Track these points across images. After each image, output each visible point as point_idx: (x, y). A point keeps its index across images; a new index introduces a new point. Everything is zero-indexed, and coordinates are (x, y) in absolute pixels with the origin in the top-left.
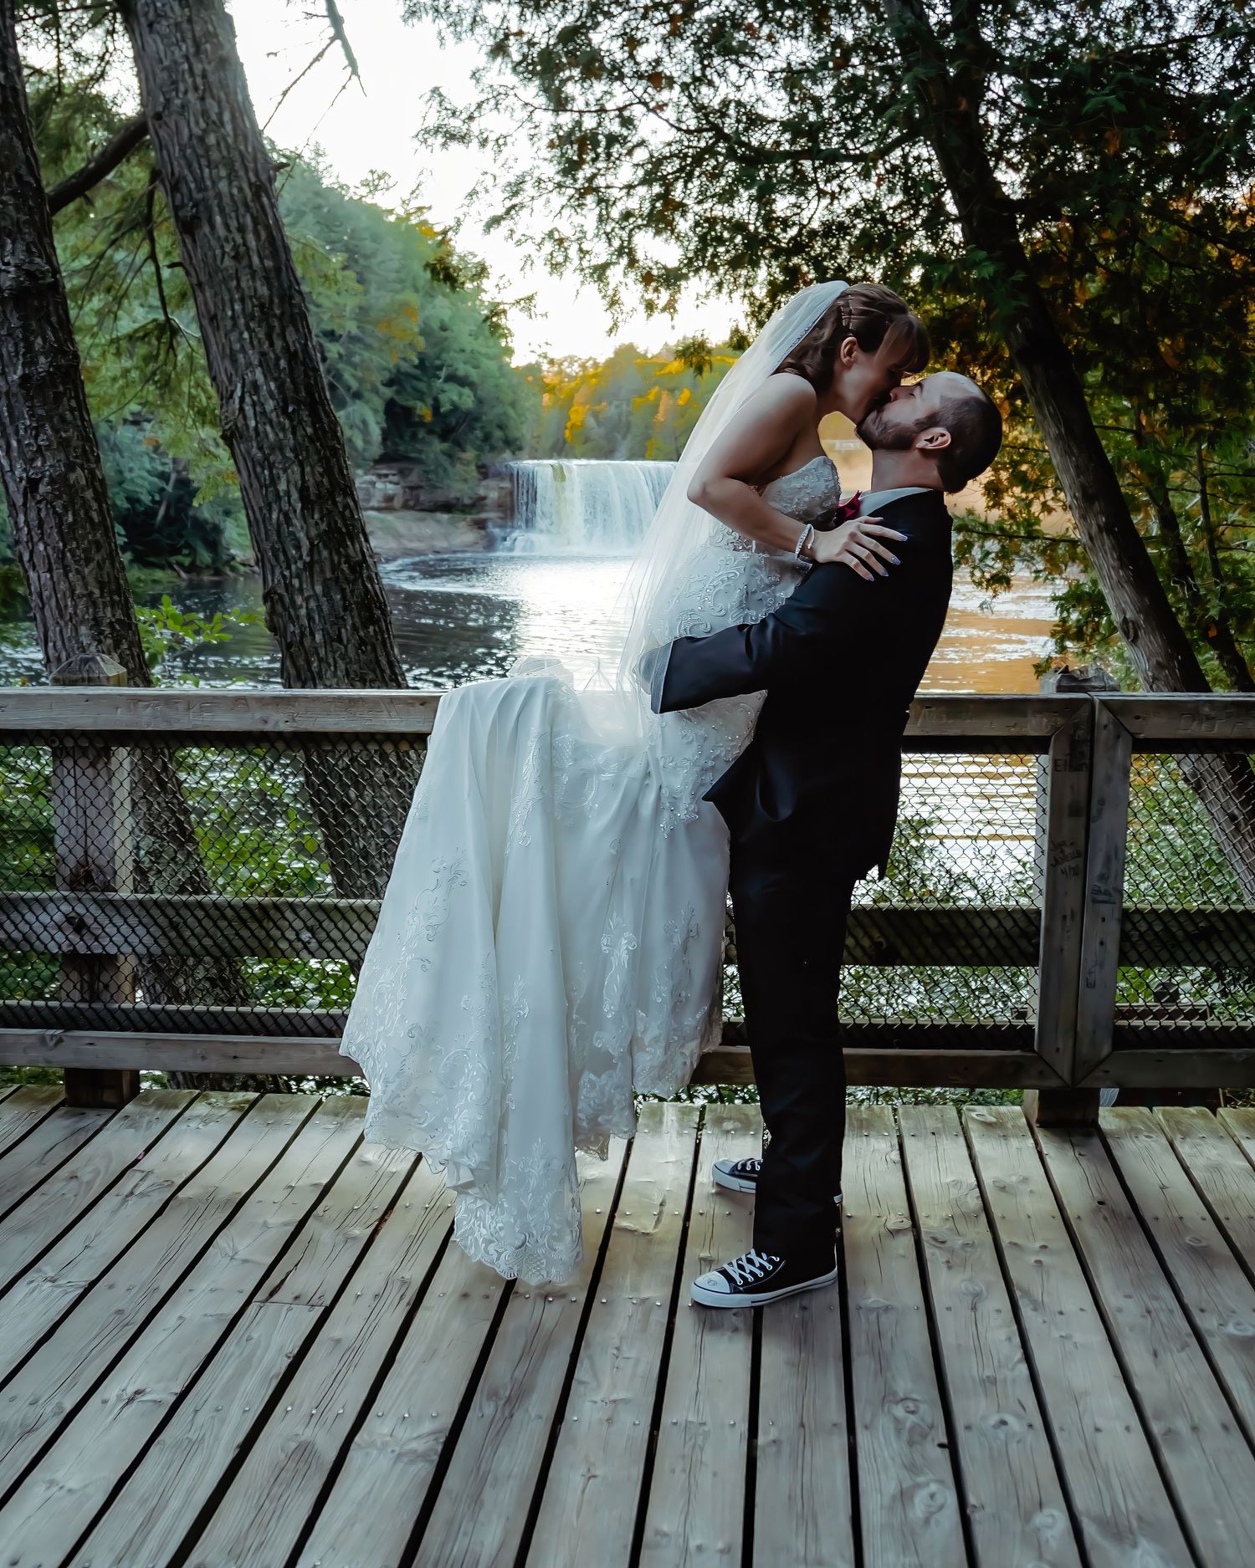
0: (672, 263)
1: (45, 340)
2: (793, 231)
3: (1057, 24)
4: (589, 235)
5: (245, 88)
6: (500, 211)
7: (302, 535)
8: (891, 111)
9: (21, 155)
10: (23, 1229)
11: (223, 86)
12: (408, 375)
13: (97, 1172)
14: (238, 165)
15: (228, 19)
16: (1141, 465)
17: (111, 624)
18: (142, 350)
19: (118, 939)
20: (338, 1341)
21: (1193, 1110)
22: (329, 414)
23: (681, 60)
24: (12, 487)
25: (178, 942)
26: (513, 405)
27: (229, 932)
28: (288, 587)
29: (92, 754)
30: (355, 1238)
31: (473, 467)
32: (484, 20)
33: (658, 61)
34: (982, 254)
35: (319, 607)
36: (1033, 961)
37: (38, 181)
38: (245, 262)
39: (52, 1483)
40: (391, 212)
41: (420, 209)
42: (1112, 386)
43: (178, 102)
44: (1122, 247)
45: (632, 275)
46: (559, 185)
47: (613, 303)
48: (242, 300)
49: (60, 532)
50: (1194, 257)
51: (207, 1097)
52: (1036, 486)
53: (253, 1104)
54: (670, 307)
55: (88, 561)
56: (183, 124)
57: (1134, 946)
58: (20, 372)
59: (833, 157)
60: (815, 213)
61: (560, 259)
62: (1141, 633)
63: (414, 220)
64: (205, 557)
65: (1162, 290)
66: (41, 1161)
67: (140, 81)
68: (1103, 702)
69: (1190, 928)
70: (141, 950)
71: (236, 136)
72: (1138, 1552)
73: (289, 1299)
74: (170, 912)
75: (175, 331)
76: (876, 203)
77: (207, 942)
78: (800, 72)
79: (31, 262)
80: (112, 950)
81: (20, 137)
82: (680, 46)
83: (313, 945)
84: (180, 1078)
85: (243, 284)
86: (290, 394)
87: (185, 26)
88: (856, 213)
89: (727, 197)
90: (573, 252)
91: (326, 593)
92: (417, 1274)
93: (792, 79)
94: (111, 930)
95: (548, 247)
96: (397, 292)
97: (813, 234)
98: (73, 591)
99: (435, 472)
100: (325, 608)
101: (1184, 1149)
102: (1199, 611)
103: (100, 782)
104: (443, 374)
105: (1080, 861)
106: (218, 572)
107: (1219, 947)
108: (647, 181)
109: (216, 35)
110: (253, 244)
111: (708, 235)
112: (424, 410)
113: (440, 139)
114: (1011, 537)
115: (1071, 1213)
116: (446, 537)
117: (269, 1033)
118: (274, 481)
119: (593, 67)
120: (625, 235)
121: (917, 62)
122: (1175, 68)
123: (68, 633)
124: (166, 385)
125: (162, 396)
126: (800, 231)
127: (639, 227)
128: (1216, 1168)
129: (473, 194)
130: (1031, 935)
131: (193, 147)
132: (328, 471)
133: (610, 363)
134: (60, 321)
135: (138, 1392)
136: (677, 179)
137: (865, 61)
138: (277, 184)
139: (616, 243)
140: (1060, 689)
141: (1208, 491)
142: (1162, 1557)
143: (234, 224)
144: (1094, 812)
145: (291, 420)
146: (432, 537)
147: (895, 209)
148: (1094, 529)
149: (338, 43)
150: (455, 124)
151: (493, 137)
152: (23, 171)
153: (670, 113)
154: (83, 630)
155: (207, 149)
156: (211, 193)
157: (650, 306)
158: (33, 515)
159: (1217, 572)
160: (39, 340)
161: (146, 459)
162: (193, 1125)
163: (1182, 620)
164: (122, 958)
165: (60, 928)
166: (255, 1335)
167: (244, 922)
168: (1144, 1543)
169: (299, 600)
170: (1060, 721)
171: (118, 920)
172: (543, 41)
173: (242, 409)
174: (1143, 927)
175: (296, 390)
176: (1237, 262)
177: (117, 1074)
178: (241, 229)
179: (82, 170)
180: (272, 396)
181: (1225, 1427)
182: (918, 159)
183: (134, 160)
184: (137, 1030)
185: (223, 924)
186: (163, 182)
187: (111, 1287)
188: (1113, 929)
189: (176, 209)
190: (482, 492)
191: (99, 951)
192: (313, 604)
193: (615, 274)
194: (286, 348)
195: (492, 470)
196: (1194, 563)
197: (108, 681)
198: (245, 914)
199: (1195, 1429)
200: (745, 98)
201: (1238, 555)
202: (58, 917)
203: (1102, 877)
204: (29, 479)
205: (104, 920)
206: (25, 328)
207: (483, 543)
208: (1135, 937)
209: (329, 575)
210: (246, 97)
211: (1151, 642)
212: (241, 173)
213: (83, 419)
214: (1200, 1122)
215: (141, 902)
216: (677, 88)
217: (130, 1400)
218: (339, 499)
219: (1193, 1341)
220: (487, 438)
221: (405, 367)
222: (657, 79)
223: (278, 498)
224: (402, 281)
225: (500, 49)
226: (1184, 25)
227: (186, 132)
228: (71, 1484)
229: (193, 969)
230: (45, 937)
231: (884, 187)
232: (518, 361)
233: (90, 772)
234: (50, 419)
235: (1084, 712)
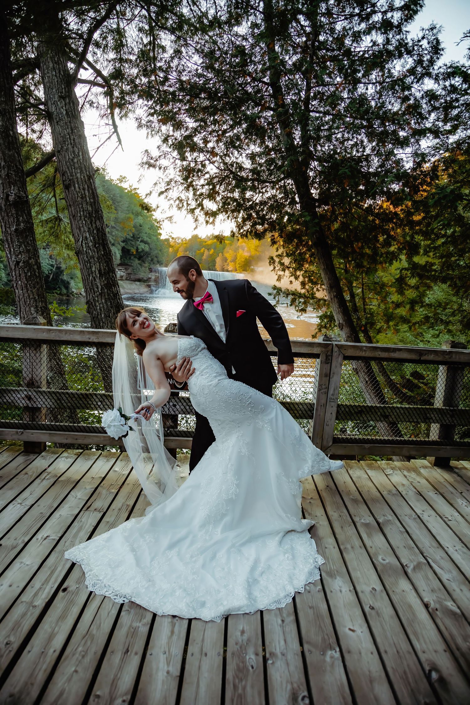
0: (215, 210)
1: (23, 218)
2: (251, 203)
3: (332, 147)
4: (190, 199)
5: (87, 145)
6: (163, 190)
7: (99, 284)
8: (283, 169)
9: (17, 159)
10: (11, 489)
11: (80, 144)
12: (129, 239)
13: (34, 472)
14: (83, 169)
15: (82, 122)
16: (346, 279)
17: (41, 308)
18: (50, 225)
19: (41, 403)
20: (108, 522)
21: (353, 461)
22: (109, 248)
23: (221, 148)
24: (11, 263)
25: (60, 404)
26: (160, 250)
27: (76, 402)
28: (94, 300)
29: (35, 346)
30: (113, 493)
31: (147, 269)
32: (161, 131)
33: (214, 148)
34: (307, 213)
35: (103, 306)
36: (311, 418)
37: (22, 168)
38: (84, 199)
39: (22, 563)
40: (126, 189)
41: (135, 189)
42: (340, 255)
43: (65, 148)
44: (346, 215)
45: (202, 212)
46: (182, 183)
47: (196, 220)
48: (83, 211)
49: (26, 278)
50: (365, 220)
51: (67, 451)
52: (315, 283)
53: (81, 453)
54: (213, 223)
55: (34, 288)
56: (67, 154)
57: (340, 414)
58: (15, 227)
59: (264, 182)
60: (258, 198)
61: (181, 206)
62: (344, 327)
63: (133, 192)
64: (64, 291)
65: (356, 228)
66: (16, 469)
67: (53, 140)
68: (336, 345)
69: (356, 410)
70: (48, 406)
71: (83, 160)
72: (337, 580)
73: (93, 510)
74: (58, 395)
75: (61, 220)
76: (276, 196)
77: (69, 404)
78: (256, 155)
79: (19, 193)
80: (39, 406)
81: (17, 153)
82: (221, 144)
83: (102, 406)
84: (58, 445)
85: (84, 206)
86: (97, 241)
87: (68, 123)
88: (269, 198)
89: (232, 191)
90: (185, 204)
91: (106, 302)
92: (132, 503)
93: (252, 157)
94: (39, 400)
95: (177, 202)
96: (127, 214)
97: (257, 204)
98: (29, 297)
99: (136, 269)
100: (105, 307)
101: (351, 472)
102: (359, 322)
103: (37, 355)
104: (140, 240)
105: (327, 390)
106: (68, 296)
107: (364, 416)
108: (208, 184)
109: (78, 128)
110: (87, 194)
111: (226, 202)
112: (134, 251)
113: (147, 166)
114: (307, 298)
115: (319, 489)
116: (138, 289)
117: (87, 432)
118: (91, 267)
119: (194, 148)
120: (201, 200)
121: (291, 155)
122: (364, 163)
123: (27, 309)
124: (57, 237)
125: (55, 240)
126: (253, 203)
127: (205, 198)
128: (359, 477)
129: (155, 184)
130: (311, 410)
131: (69, 162)
132: (108, 265)
133: (190, 240)
134: (28, 212)
135: (47, 537)
136: (217, 184)
137: (275, 153)
138: (95, 177)
139: (198, 202)
140: (324, 340)
141: (364, 288)
142: (343, 581)
143: (81, 187)
144: (331, 376)
145: (97, 249)
146: (134, 289)
147: (281, 198)
148: (332, 297)
149: (115, 134)
150: (152, 161)
151: (163, 167)
152: (18, 164)
153: (216, 164)
154: (32, 309)
155: (74, 163)
156: (75, 177)
157: (207, 222)
158: (17, 272)
159: (365, 312)
160: (21, 218)
161: (47, 260)
162: (63, 459)
163: (355, 324)
164: (42, 409)
165: (23, 399)
166: (83, 520)
167: (81, 399)
168: (338, 578)
169: (97, 304)
170: (323, 349)
171: (42, 397)
172: (180, 138)
173: (82, 245)
174: (343, 409)
175: (99, 240)
176: (377, 222)
177: (40, 443)
178: (84, 189)
179: (33, 167)
180: (91, 241)
181: (360, 547)
182: (289, 184)
183: (50, 165)
184: (46, 430)
185: (74, 399)
186: (59, 172)
187: (39, 506)
188: (335, 409)
189: (63, 181)
190: (150, 276)
191: (36, 406)
192: (101, 306)
193: (197, 211)
194: (96, 227)
195: (153, 270)
196: (359, 308)
197: (41, 324)
198: (81, 396)
199: (352, 547)
200: (239, 161)
201: (371, 307)
202: (23, 396)
203: (333, 395)
204: (16, 261)
205: (37, 397)
206: (17, 214)
207: (150, 291)
208: (341, 412)
209: (107, 297)
210: (87, 148)
211: (346, 330)
212: (85, 172)
213: (34, 244)
214: (355, 465)
215: (49, 392)
216: (218, 157)
217: (45, 539)
218: (111, 274)
219: (352, 524)
220: (152, 260)
221: (128, 237)
222: (213, 153)
223: (92, 273)
224: (128, 211)
225: (165, 140)
226: (368, 151)
227: (68, 157)
228: (28, 563)
229: (63, 413)
230: (19, 401)
231: (278, 191)
232: (163, 237)
233: (34, 352)
234: (24, 243)
235: (330, 347)
